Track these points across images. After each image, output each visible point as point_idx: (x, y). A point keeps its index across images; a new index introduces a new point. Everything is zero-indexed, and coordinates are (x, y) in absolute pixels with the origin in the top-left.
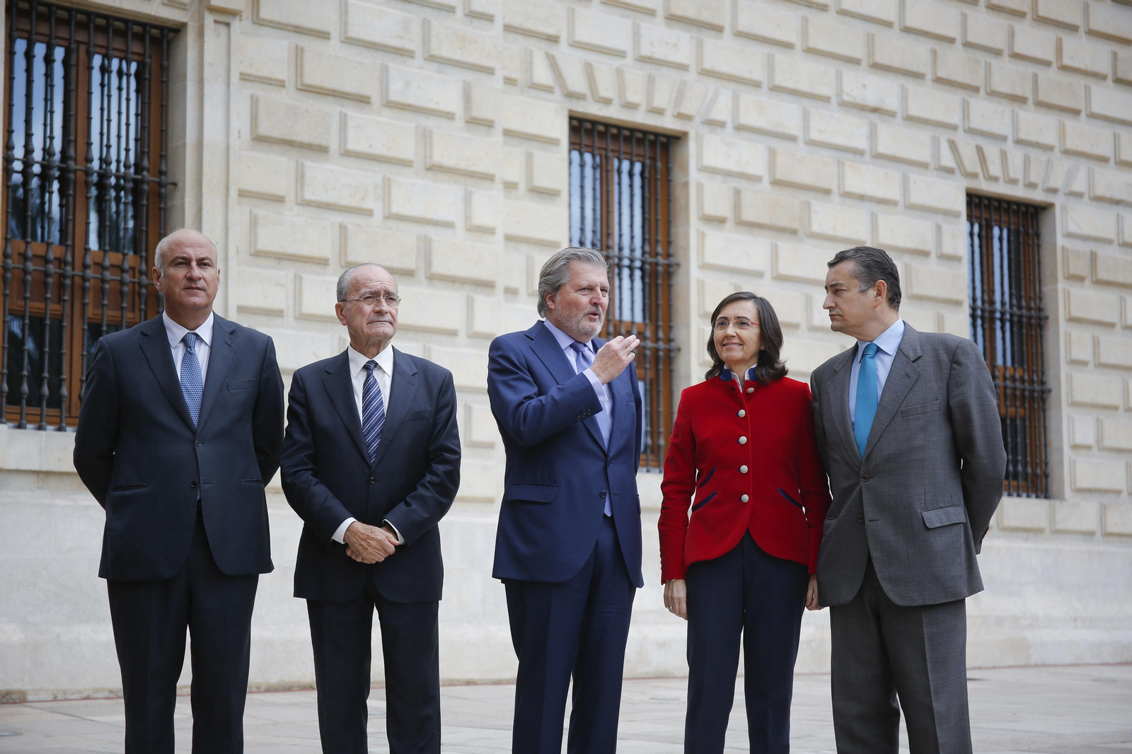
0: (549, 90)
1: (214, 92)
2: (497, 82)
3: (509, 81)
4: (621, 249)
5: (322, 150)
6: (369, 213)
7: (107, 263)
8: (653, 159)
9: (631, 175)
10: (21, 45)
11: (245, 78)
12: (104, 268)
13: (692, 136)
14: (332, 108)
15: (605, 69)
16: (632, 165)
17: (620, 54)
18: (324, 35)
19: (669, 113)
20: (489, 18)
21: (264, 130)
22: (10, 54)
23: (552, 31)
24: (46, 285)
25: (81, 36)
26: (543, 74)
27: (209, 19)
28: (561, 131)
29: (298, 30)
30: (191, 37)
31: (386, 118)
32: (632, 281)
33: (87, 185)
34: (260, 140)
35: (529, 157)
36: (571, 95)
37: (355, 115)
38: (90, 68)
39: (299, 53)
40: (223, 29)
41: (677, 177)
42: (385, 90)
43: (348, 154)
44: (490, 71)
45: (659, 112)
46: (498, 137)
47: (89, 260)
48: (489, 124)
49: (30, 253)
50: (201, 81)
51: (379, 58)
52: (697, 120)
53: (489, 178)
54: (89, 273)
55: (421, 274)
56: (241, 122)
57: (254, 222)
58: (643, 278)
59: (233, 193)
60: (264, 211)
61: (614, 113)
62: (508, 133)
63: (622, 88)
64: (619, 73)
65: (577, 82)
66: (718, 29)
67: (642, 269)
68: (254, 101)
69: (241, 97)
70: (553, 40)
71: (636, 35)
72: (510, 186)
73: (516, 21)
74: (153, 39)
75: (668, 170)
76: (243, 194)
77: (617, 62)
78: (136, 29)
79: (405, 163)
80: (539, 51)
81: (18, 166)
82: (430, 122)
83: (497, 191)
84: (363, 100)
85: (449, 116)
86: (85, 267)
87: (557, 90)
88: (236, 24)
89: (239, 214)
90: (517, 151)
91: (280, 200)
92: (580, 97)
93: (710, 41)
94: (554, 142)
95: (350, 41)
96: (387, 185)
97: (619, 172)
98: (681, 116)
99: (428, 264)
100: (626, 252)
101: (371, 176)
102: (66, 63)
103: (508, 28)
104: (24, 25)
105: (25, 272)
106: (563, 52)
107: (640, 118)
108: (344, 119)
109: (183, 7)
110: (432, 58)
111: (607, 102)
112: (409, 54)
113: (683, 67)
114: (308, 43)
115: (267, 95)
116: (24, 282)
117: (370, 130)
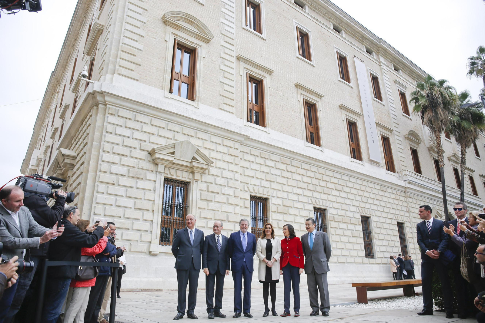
0: (247, 191)
1: (195, 192)
2: (239, 190)
3: (241, 190)
4: (259, 217)
5: (212, 201)
6: (219, 211)
7: (177, 219)
8: (264, 202)
9: (260, 205)
10: (166, 185)
11: (200, 190)
12: (177, 220)
13: (270, 198)
14: (213, 194)
15: (256, 188)
16: (261, 203)
17: (259, 186)
18: (212, 183)
19: (266, 195)
20: (238, 180)
21: (202, 198)
22: (164, 187)
23: (248, 182)
24: (168, 222)
25: (175, 184)
26: (246, 189)
27: (194, 181)
28: (249, 198)
29: (208, 182)
30: (191, 184)
31: (222, 196)
32: (261, 222)
33: (175, 207)
34: (202, 199)
35: (244, 202)
36: (251, 192)
37: (216, 195)
38: (176, 189)
39: (208, 186)
40: (196, 182)
41: (268, 205)
42: (221, 191)
43: (215, 202)
44: (238, 189)
45: (265, 195)
46: (239, 199)
47: (174, 219)
48: (238, 197)
49: (165, 218)
50: (193, 190)
51: (221, 187)
52: (271, 196)
53: (238, 205)
54: (174, 221)
55: (227, 221)
56: (199, 197)
57: (200, 212)
58: (262, 221)
59: (197, 208)
60: (202, 211)
61: (258, 195)
62: (241, 198)
63: (259, 191)
64: (258, 188)
65: (252, 190)
66: (274, 182)
68: (201, 193)
69: (199, 193)
70: (248, 184)
71: (261, 183)
72: (241, 207)
73: (242, 181)
74: (186, 184)
75: (266, 204)
76: (199, 208)
77: (258, 187)
78: (183, 183)
79: (225, 203)
80: (246, 185)
81: (164, 204)
82: (228, 197)
83: (239, 207)
84: (218, 193)
85: (232, 196)
86: (174, 220)
87: (248, 191)
88: (198, 182)
89: (198, 211)
90: (242, 201)
91: (204, 209)
92: (252, 192)
93: (272, 184)
94: (248, 200)
95: (216, 184)
96: (222, 206)
97: (259, 205)
98: (268, 195)
99: (228, 219)
101: (219, 205)
102: (172, 188)
103: (241, 182)
104: (166, 182)
105: (165, 220)
106: (249, 185)
107: (262, 196)
108: (215, 196)
109: (190, 179)
110: (229, 187)
111: (257, 193)
112: (225, 186)
113: (268, 188)
114: (209, 184)
115: (203, 192)
116: (164, 222)
117: (219, 198)
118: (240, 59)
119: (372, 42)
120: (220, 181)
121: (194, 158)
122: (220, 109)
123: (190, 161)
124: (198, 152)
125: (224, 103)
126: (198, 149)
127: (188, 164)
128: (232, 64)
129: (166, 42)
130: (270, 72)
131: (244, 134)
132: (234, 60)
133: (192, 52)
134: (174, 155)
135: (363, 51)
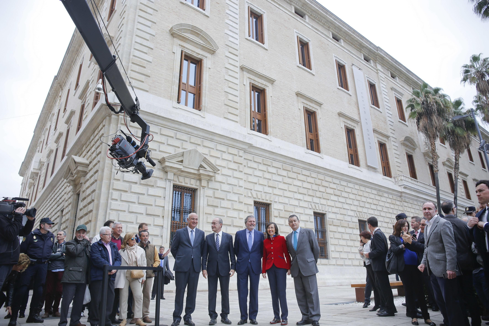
0: (251, 197)
1: (202, 198)
2: (243, 196)
3: (245, 196)
5: (217, 207)
6: (224, 216)
8: (266, 207)
9: (263, 210)
10: (174, 192)
11: (206, 196)
13: (272, 204)
14: (219, 200)
15: (259, 194)
16: (263, 208)
17: (261, 192)
18: (218, 190)
19: (269, 200)
20: (242, 187)
21: (209, 204)
22: (173, 193)
23: (251, 189)
24: (177, 227)
25: (183, 190)
26: (250, 195)
27: (201, 188)
28: (253, 203)
29: (214, 189)
30: (199, 190)
31: (227, 202)
33: (183, 212)
34: (208, 205)
35: (248, 207)
36: (254, 198)
37: (222, 201)
38: (184, 195)
39: (214, 192)
40: (203, 189)
42: (227, 197)
43: (221, 207)
44: (242, 195)
45: (267, 200)
46: (244, 205)
47: (183, 224)
48: (242, 202)
49: (175, 223)
50: (200, 197)
51: (226, 193)
52: (273, 201)
53: (242, 211)
55: (232, 225)
56: (206, 203)
57: (207, 218)
59: (204, 213)
60: (209, 216)
61: (261, 201)
62: (245, 204)
63: (262, 197)
64: (261, 194)
65: (255, 196)
66: (276, 188)
67: (265, 224)
68: (208, 199)
69: (206, 199)
70: (251, 190)
71: (264, 189)
72: (245, 212)
73: (246, 187)
74: (193, 191)
75: (269, 209)
76: (206, 213)
77: (261, 193)
78: (191, 189)
79: (230, 209)
80: (249, 191)
81: (173, 210)
82: (233, 202)
83: (243, 212)
84: (223, 199)
85: (236, 201)
87: (252, 197)
88: (205, 188)
89: (205, 216)
90: (246, 206)
91: (211, 214)
92: (255, 198)
93: (274, 190)
94: (252, 205)
95: (222, 190)
96: (227, 212)
97: (261, 210)
98: (270, 201)
99: (233, 224)
100: (263, 222)
101: (225, 210)
102: (180, 194)
103: (245, 188)
104: (175, 189)
105: (174, 225)
106: (253, 191)
107: (265, 201)
108: (221, 202)
109: (198, 186)
110: (234, 193)
111: (260, 199)
112: (230, 192)
113: (271, 194)
114: (215, 191)
115: (209, 199)
116: (174, 227)
117: (225, 204)
118: (244, 69)
119: (370, 50)
120: (225, 187)
121: (201, 166)
122: (225, 118)
123: (197, 169)
124: (205, 160)
125: (229, 113)
126: (205, 158)
127: (196, 172)
128: (236, 74)
129: (173, 54)
130: (272, 81)
131: (248, 142)
132: (238, 70)
133: (198, 63)
134: (182, 163)
135: (361, 59)
